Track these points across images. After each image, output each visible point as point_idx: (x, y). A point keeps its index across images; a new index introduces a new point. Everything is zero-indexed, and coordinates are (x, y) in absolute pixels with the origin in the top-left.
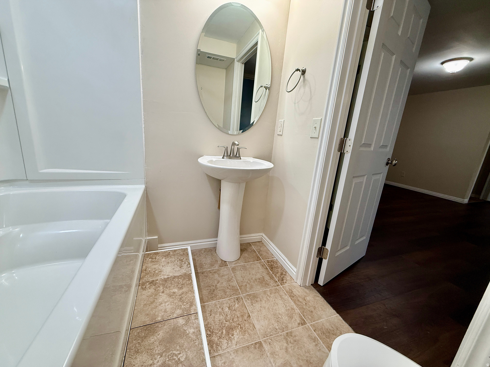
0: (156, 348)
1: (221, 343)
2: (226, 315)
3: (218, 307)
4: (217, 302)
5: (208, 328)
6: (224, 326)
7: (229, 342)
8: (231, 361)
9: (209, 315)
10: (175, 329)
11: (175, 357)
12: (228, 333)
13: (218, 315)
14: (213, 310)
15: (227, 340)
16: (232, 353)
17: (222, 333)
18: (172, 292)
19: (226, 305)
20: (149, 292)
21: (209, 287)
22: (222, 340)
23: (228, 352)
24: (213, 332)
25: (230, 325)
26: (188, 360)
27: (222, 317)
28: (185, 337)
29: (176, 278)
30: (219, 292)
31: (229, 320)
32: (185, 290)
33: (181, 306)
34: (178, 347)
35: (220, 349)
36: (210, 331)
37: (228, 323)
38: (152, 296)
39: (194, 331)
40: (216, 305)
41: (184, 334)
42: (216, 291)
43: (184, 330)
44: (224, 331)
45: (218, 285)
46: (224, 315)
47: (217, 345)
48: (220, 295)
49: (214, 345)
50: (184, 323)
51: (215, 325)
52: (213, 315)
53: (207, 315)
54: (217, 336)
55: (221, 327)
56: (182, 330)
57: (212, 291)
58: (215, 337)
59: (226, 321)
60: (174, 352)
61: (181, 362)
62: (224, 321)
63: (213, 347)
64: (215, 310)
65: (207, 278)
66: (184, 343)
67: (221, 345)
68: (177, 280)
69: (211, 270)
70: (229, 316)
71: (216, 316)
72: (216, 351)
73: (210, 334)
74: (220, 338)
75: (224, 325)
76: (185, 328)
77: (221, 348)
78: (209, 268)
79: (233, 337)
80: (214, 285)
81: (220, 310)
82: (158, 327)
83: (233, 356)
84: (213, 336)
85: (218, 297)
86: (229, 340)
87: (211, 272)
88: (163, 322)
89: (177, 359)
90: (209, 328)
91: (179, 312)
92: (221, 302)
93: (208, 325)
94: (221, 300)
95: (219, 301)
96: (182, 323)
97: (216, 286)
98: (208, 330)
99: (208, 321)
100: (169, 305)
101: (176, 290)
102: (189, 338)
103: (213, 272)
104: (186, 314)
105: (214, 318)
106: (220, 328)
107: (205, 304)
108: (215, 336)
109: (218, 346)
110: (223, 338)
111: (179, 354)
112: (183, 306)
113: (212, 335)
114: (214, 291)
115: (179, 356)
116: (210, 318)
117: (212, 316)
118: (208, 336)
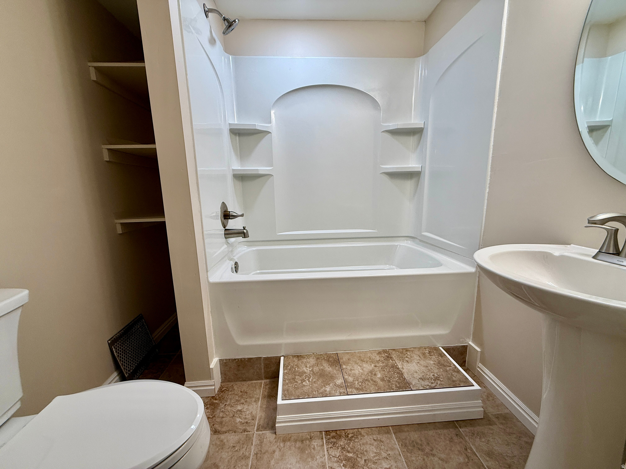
0: (317, 368)
1: (336, 448)
2: (376, 463)
3: (389, 452)
4: (397, 452)
5: (357, 435)
6: (357, 456)
7: (336, 459)
8: (314, 457)
9: (375, 439)
10: (333, 378)
11: (307, 378)
12: (348, 459)
13: (375, 451)
14: (382, 444)
15: (339, 457)
16: (323, 460)
17: (349, 452)
18: (377, 373)
19: (394, 466)
20: (375, 357)
21: (428, 444)
22: (340, 450)
23: (325, 455)
24: (350, 440)
25: (360, 465)
26: (302, 387)
27: (372, 455)
28: (322, 384)
29: (399, 375)
30: (420, 458)
31: (367, 465)
32: (381, 383)
33: (357, 381)
34: (315, 380)
35: (329, 446)
36: (352, 437)
37: (363, 462)
38: (370, 359)
39: (327, 391)
40: (392, 449)
41: (326, 384)
42: (420, 452)
43: (330, 384)
44: (351, 455)
45: (436, 459)
46: (375, 459)
47: (334, 443)
48: (414, 458)
49: (335, 440)
50: (337, 384)
51: (360, 444)
52: (375, 443)
53: (375, 436)
54: (345, 445)
55: (357, 451)
56: (330, 382)
57: (419, 446)
58: (344, 442)
59: (365, 460)
60: (312, 378)
61: (302, 383)
62: (366, 458)
63: (333, 438)
64: (383, 447)
65: (448, 442)
66: (318, 384)
67: (334, 448)
68: (396, 376)
69: (472, 450)
70: (373, 466)
71: (373, 447)
72: (328, 441)
73: (348, 437)
74: (343, 448)
75: (359, 456)
76: (331, 385)
77: (330, 448)
78: (477, 448)
79: (342, 465)
80: (434, 452)
81: (384, 455)
82: (336, 366)
83: (319, 461)
84: (345, 439)
85: (409, 454)
86: (338, 459)
87: (466, 449)
88: (341, 370)
89: (305, 380)
90: (356, 437)
91: (350, 379)
92: (399, 458)
93: (360, 436)
94: (403, 459)
95: (400, 455)
96: (338, 382)
97: (434, 455)
98: (354, 435)
99: (366, 436)
100: (358, 372)
101: (379, 375)
102: (321, 388)
103: (469, 455)
104: (347, 385)
105: (370, 444)
106: (355, 450)
107: (393, 435)
108: (346, 442)
109: (332, 444)
110: (342, 452)
111: (309, 381)
112: (357, 382)
113: (347, 439)
114: (419, 449)
115: (307, 381)
116: (371, 439)
117: (373, 441)
118: (347, 434)
